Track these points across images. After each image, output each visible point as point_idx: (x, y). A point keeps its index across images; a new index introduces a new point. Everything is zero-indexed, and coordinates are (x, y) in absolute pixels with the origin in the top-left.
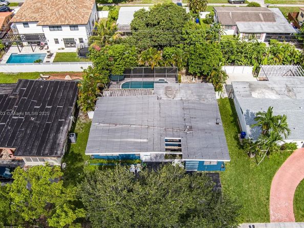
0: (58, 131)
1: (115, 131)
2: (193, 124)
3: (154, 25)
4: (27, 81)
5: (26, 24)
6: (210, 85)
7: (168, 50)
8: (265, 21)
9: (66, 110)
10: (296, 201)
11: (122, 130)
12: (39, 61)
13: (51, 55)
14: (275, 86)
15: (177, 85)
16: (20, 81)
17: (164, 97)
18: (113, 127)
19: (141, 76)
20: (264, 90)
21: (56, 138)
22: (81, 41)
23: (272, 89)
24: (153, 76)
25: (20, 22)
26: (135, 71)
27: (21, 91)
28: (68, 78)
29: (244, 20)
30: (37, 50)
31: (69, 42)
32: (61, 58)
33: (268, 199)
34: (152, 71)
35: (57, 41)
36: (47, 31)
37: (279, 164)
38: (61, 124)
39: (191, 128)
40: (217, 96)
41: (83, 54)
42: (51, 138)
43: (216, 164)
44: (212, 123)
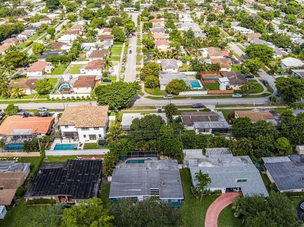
0: (93, 187)
1: (124, 186)
2: (165, 182)
3: (144, 128)
4: (72, 160)
5: (67, 126)
6: (176, 161)
7: (152, 142)
8: (211, 121)
9: (96, 176)
10: (219, 218)
11: (128, 185)
12: (76, 149)
13: (81, 145)
14: (212, 160)
15: (157, 161)
16: (68, 160)
17: (150, 168)
18: (123, 184)
19: (137, 157)
20: (205, 162)
21: (92, 190)
22: (100, 136)
23: (210, 162)
24: (144, 157)
25: (63, 126)
26: (133, 154)
27: (70, 166)
28: (93, 158)
29: (198, 121)
30: (72, 142)
31: (92, 137)
32: (88, 147)
33: (204, 218)
34: (143, 153)
35: (85, 136)
36: (80, 131)
37: (212, 201)
38: (94, 183)
39: (164, 183)
40: (180, 167)
41: (102, 144)
42: (90, 190)
43: (177, 201)
44: (175, 181)
